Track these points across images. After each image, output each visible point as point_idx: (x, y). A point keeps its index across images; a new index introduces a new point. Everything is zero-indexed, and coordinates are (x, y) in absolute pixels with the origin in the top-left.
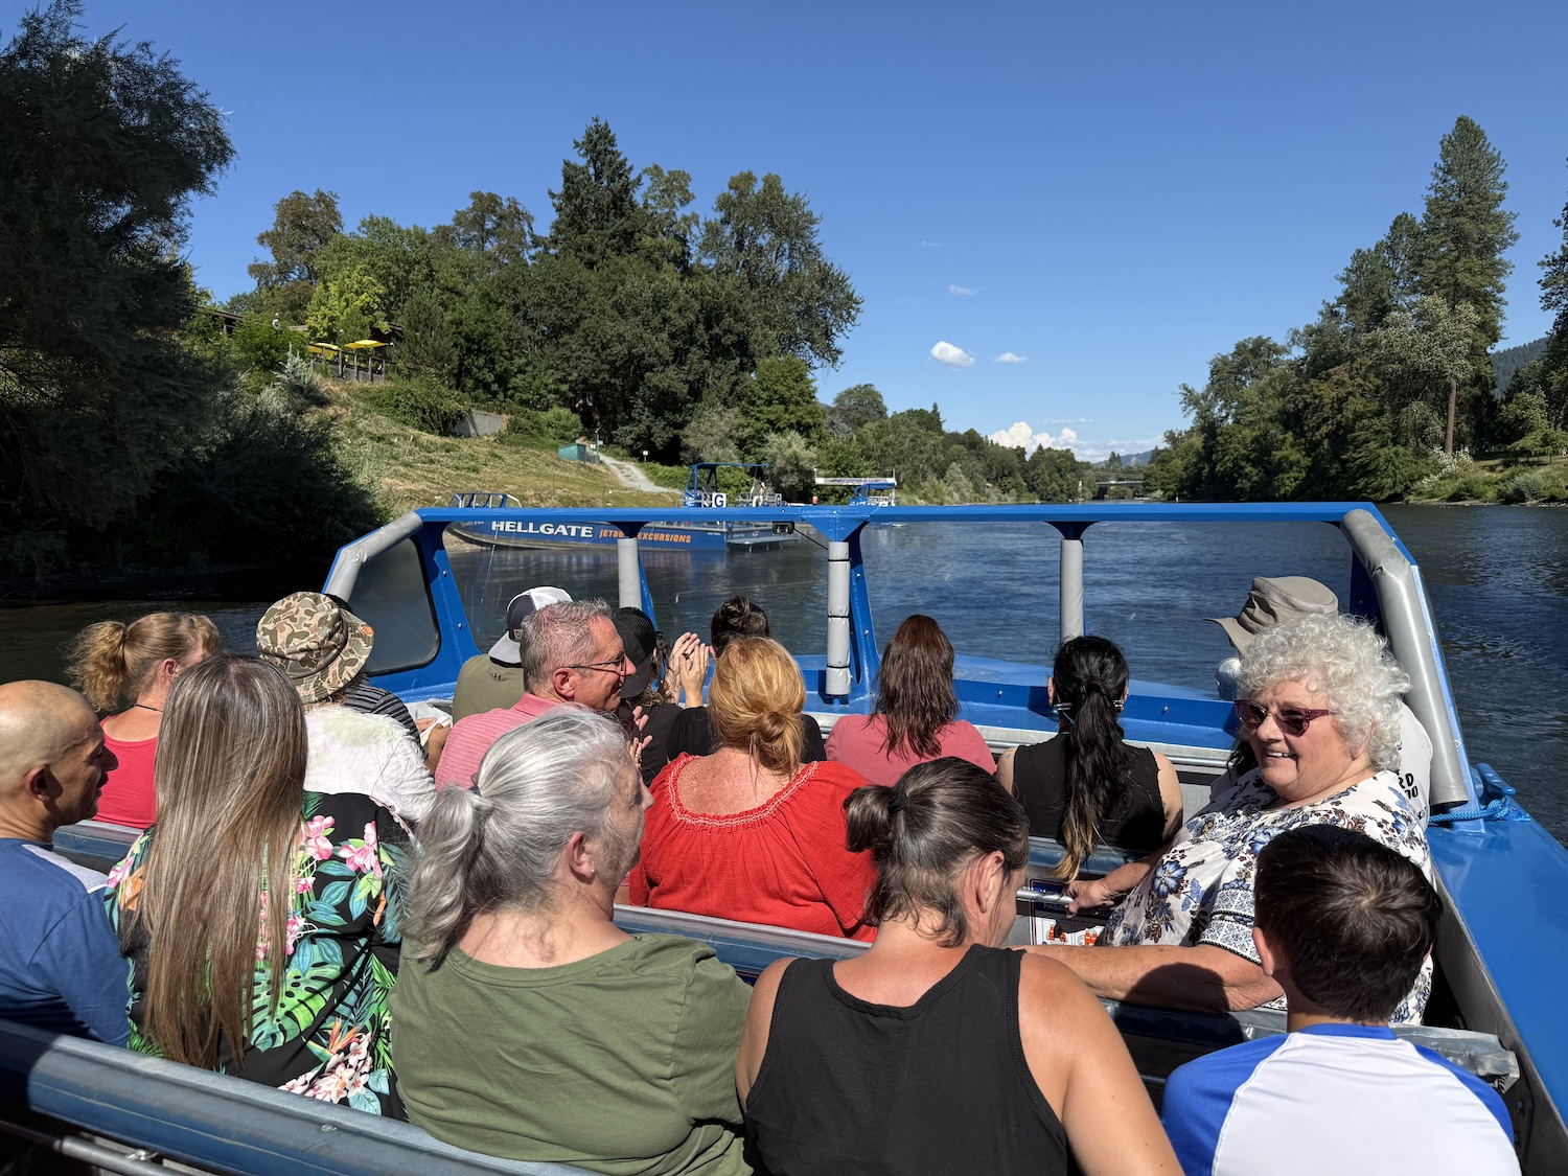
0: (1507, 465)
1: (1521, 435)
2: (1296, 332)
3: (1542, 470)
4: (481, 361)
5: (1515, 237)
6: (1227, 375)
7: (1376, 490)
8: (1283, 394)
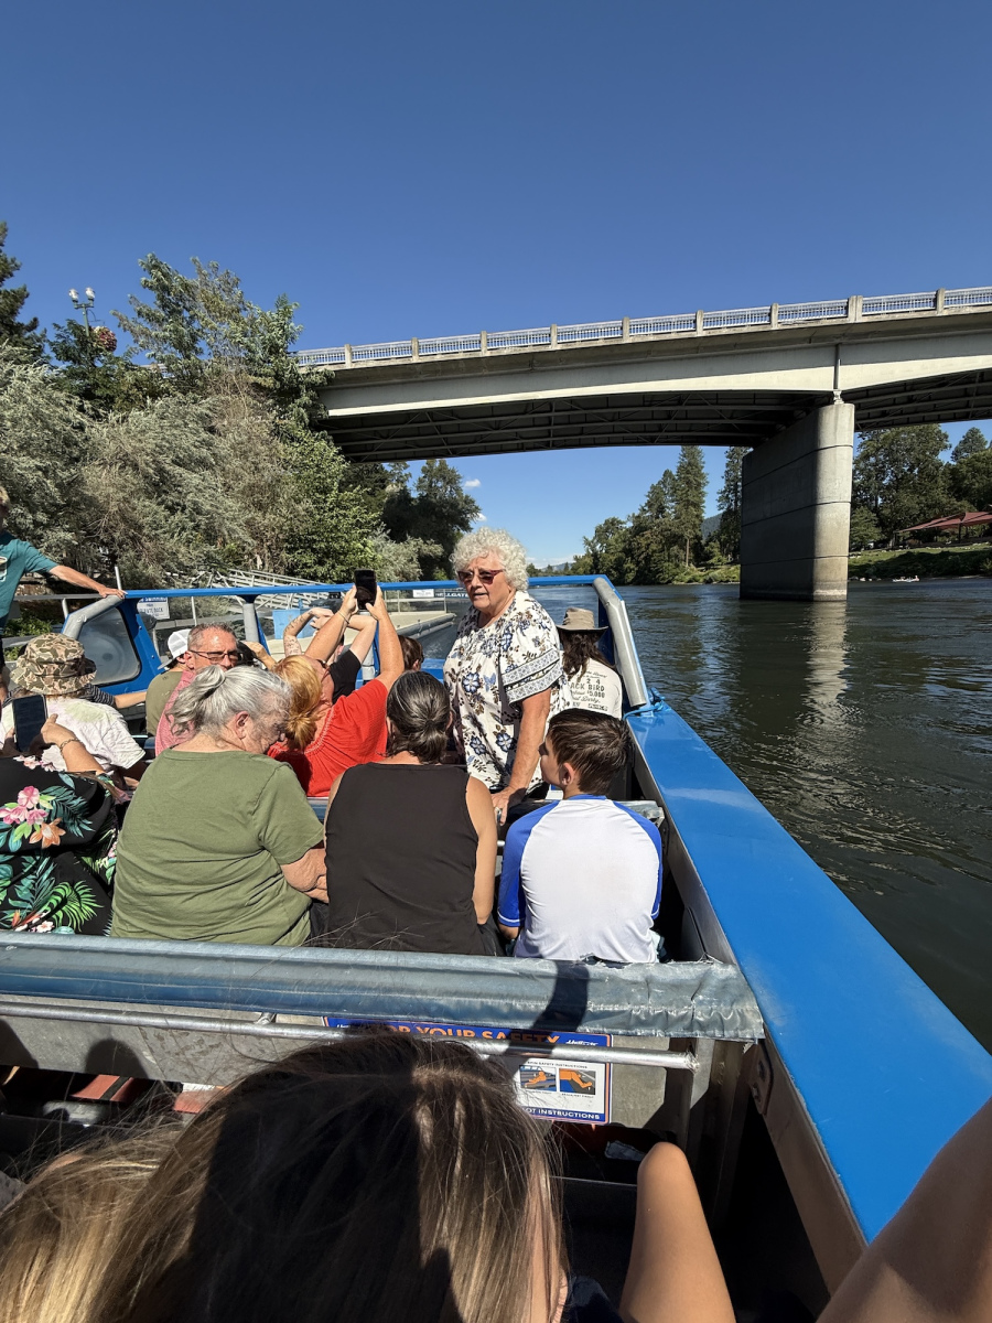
0: (706, 569)
1: (712, 558)
2: (629, 516)
3: (718, 571)
7: (662, 580)
8: (624, 541)
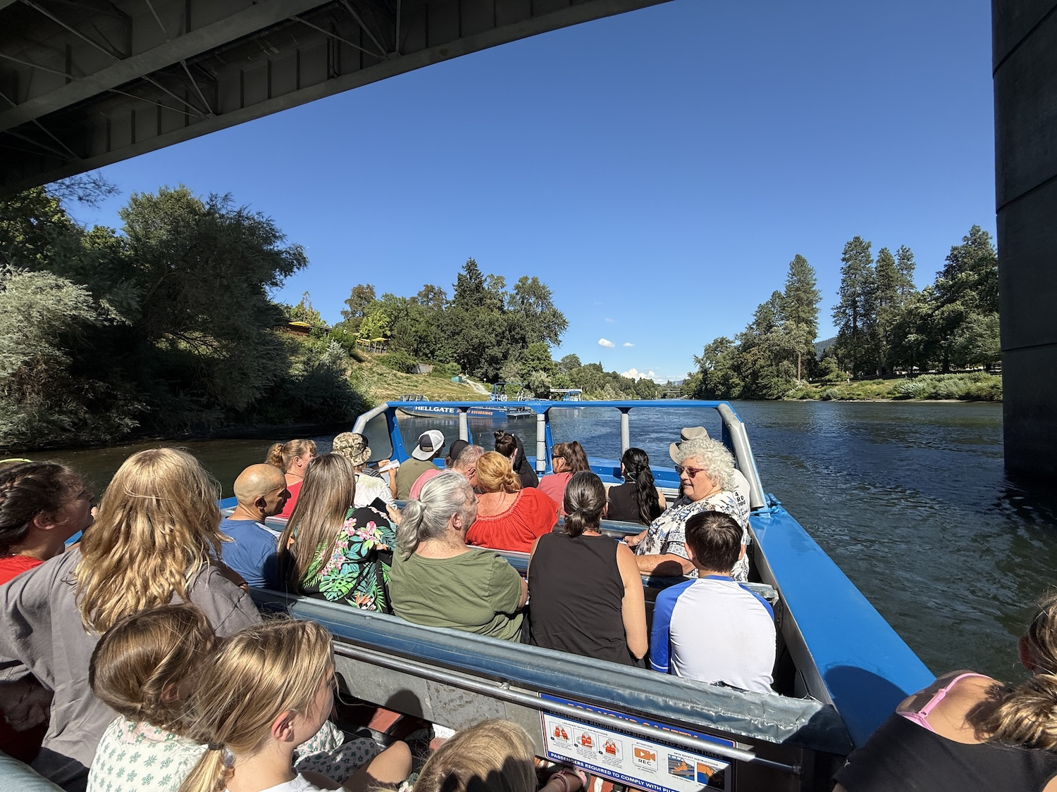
0: (823, 386)
2: (737, 335)
3: (837, 387)
4: (425, 345)
5: (821, 299)
6: (711, 351)
7: (770, 395)
8: (732, 358)
